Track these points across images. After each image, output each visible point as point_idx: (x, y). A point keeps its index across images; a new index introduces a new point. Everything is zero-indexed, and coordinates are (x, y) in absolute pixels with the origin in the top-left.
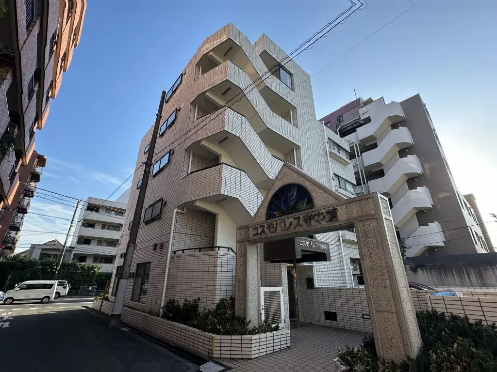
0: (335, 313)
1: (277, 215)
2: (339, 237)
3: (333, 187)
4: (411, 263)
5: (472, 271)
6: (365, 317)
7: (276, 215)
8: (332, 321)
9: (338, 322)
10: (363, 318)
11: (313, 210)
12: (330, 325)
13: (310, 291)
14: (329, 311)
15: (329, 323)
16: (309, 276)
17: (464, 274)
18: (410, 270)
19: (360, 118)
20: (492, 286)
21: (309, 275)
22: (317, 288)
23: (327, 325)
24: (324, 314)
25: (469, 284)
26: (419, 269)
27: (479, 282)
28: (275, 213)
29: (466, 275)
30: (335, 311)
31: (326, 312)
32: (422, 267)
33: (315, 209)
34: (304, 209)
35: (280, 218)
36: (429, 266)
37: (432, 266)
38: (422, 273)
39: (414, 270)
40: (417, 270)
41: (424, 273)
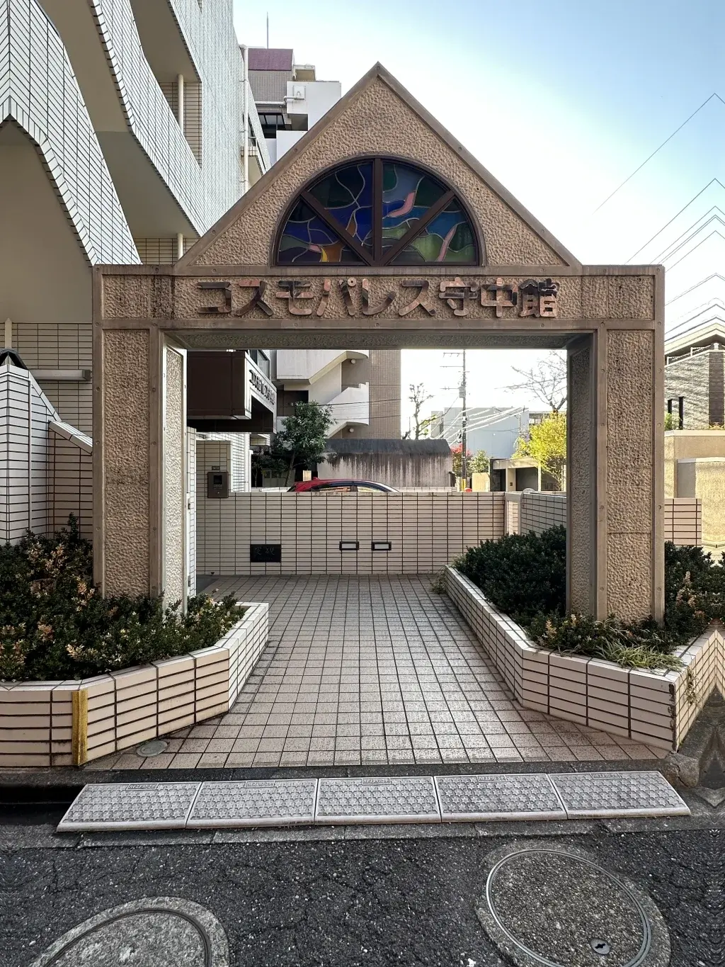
0: (277, 548)
1: (325, 258)
4: (330, 449)
5: (410, 464)
6: (344, 546)
7: (319, 255)
8: (268, 564)
9: (283, 564)
10: (341, 549)
11: (478, 271)
12: (263, 573)
13: (216, 502)
14: (263, 542)
15: (260, 567)
17: (400, 469)
18: (329, 462)
19: (285, 107)
20: (426, 486)
22: (235, 495)
23: (253, 573)
24: (248, 551)
25: (401, 483)
26: (342, 460)
27: (414, 481)
28: (314, 248)
29: (401, 471)
30: (278, 543)
31: (252, 547)
32: (346, 456)
33: (485, 272)
34: (440, 259)
35: (333, 271)
36: (358, 456)
37: (362, 456)
38: (345, 467)
39: (334, 462)
40: (339, 461)
41: (348, 465)
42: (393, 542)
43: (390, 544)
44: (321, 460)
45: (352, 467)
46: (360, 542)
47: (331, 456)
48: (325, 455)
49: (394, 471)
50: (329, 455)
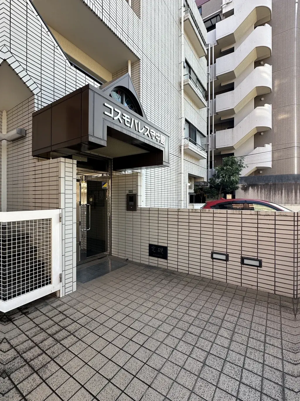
0: (165, 249)
2: (180, 147)
3: (183, 76)
4: (243, 182)
6: (215, 256)
8: (160, 259)
9: (169, 261)
10: (212, 258)
12: (156, 265)
13: (130, 213)
14: (156, 244)
15: (155, 261)
16: (131, 191)
17: (292, 193)
18: (242, 189)
19: (221, 11)
21: (131, 189)
22: (141, 209)
23: (151, 264)
24: (148, 248)
26: (250, 188)
29: (294, 194)
30: (165, 245)
31: (151, 246)
32: (253, 186)
36: (261, 185)
37: (264, 185)
38: (253, 192)
39: (245, 189)
40: (249, 189)
41: (254, 191)
42: (263, 260)
43: (260, 262)
44: (237, 188)
45: (257, 192)
46: (230, 255)
47: (243, 186)
48: (240, 186)
49: (288, 194)
50: (242, 185)
